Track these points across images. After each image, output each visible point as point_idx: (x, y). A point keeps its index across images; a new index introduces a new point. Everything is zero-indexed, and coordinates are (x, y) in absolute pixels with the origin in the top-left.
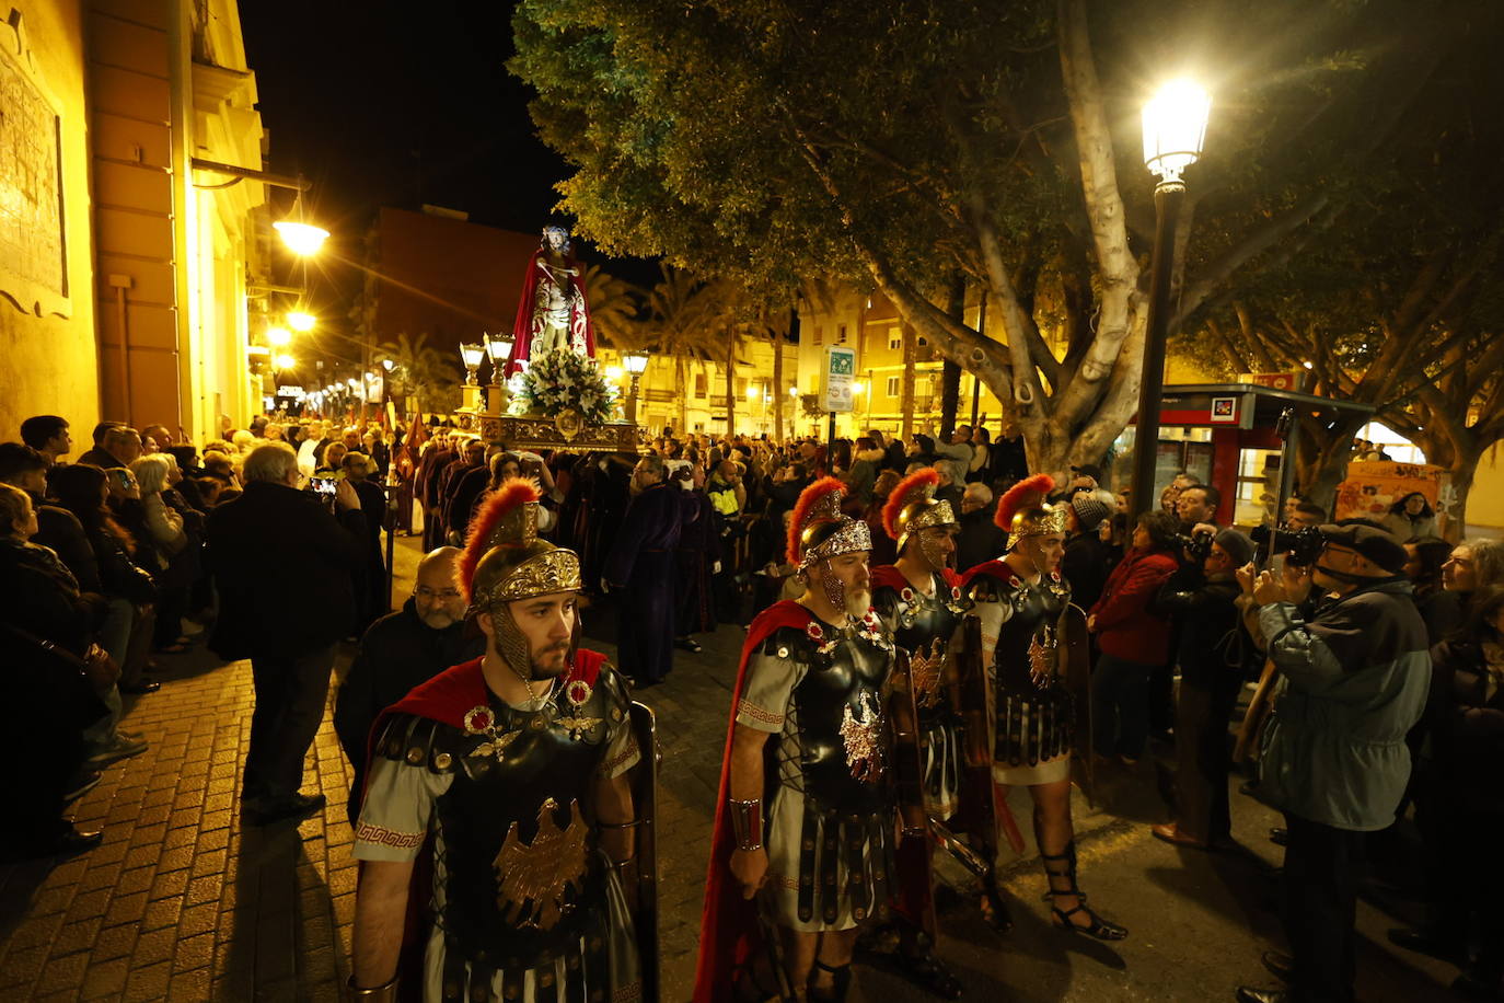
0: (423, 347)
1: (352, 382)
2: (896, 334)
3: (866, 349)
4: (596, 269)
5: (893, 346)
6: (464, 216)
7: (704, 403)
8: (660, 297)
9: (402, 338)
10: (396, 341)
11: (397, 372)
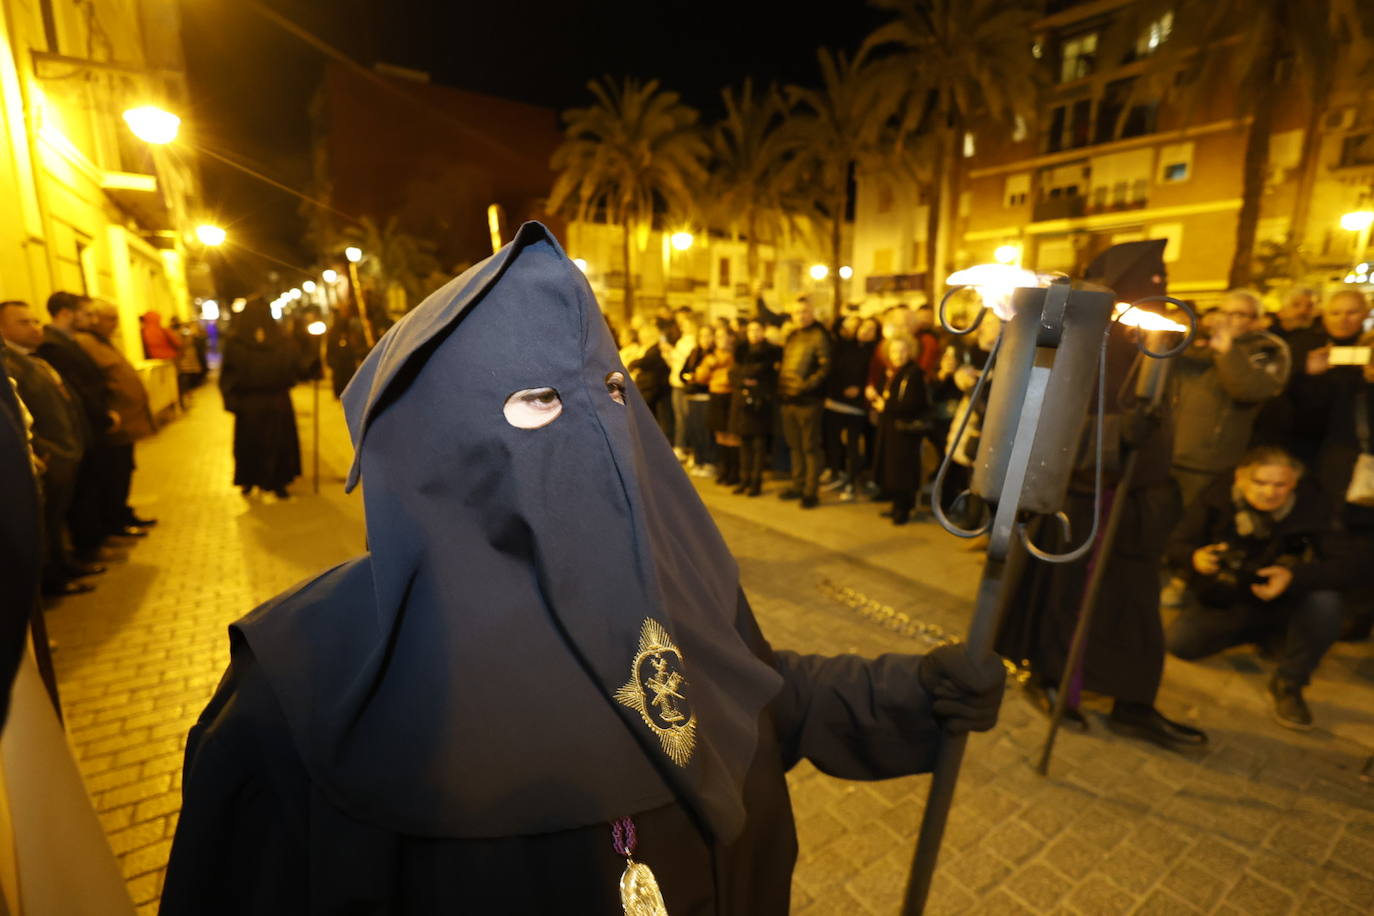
0: (395, 233)
1: (309, 286)
2: (1020, 185)
3: (964, 210)
4: (652, 86)
5: (1013, 199)
6: (422, 77)
7: (728, 293)
8: (729, 136)
9: (365, 221)
10: (359, 226)
11: (367, 264)
